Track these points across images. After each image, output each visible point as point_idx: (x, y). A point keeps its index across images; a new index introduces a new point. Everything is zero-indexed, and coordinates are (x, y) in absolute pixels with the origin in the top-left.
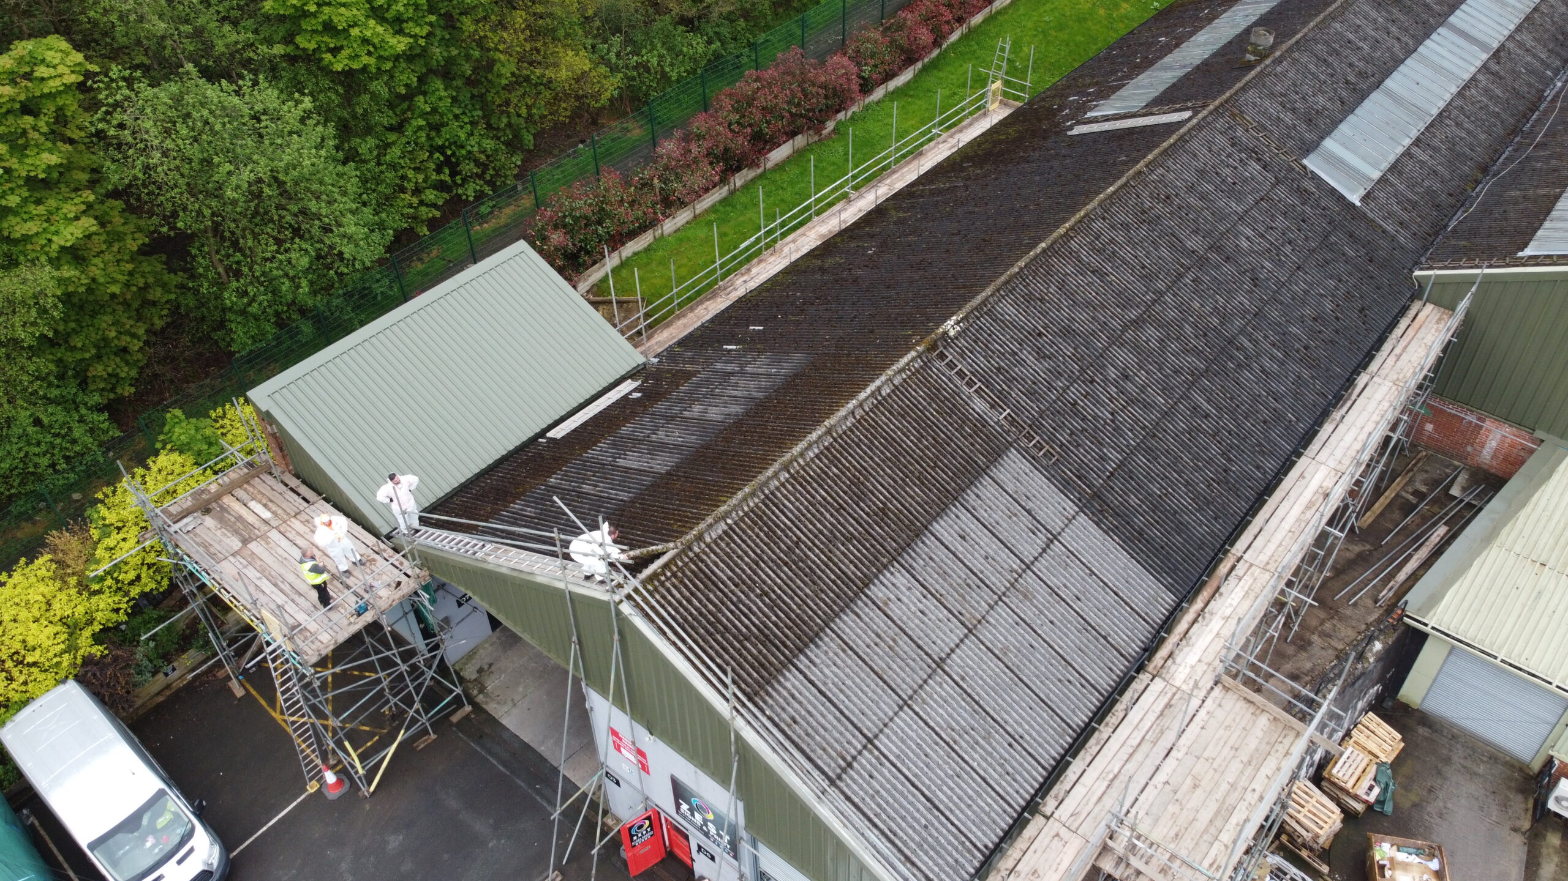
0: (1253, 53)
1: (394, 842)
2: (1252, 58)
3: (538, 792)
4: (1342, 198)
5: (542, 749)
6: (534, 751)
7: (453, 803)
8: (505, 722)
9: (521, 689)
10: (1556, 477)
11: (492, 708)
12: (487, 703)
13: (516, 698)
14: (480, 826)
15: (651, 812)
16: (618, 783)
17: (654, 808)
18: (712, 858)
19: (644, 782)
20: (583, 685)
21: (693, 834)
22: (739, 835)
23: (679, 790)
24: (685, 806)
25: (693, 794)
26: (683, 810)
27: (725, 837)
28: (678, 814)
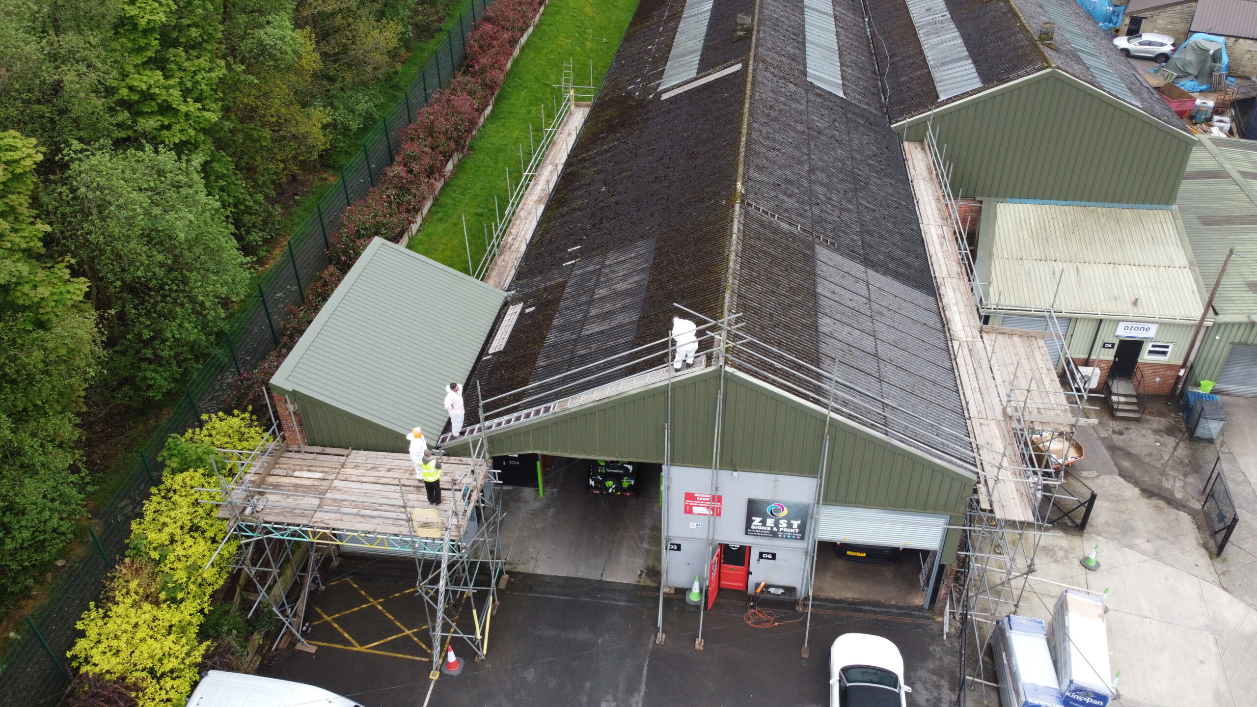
0: (742, 30)
1: (530, 675)
2: (742, 33)
3: (601, 598)
4: (836, 96)
5: (580, 575)
6: (576, 579)
7: (551, 633)
8: (539, 572)
9: (532, 550)
10: (999, 216)
11: (520, 569)
12: (515, 568)
13: (534, 556)
14: (583, 635)
15: (719, 550)
16: (679, 548)
17: (720, 545)
18: (774, 556)
19: (712, 527)
20: (664, 468)
21: (757, 545)
22: (810, 512)
23: (754, 508)
24: (757, 521)
25: (768, 503)
26: (753, 527)
27: (796, 523)
28: (746, 533)
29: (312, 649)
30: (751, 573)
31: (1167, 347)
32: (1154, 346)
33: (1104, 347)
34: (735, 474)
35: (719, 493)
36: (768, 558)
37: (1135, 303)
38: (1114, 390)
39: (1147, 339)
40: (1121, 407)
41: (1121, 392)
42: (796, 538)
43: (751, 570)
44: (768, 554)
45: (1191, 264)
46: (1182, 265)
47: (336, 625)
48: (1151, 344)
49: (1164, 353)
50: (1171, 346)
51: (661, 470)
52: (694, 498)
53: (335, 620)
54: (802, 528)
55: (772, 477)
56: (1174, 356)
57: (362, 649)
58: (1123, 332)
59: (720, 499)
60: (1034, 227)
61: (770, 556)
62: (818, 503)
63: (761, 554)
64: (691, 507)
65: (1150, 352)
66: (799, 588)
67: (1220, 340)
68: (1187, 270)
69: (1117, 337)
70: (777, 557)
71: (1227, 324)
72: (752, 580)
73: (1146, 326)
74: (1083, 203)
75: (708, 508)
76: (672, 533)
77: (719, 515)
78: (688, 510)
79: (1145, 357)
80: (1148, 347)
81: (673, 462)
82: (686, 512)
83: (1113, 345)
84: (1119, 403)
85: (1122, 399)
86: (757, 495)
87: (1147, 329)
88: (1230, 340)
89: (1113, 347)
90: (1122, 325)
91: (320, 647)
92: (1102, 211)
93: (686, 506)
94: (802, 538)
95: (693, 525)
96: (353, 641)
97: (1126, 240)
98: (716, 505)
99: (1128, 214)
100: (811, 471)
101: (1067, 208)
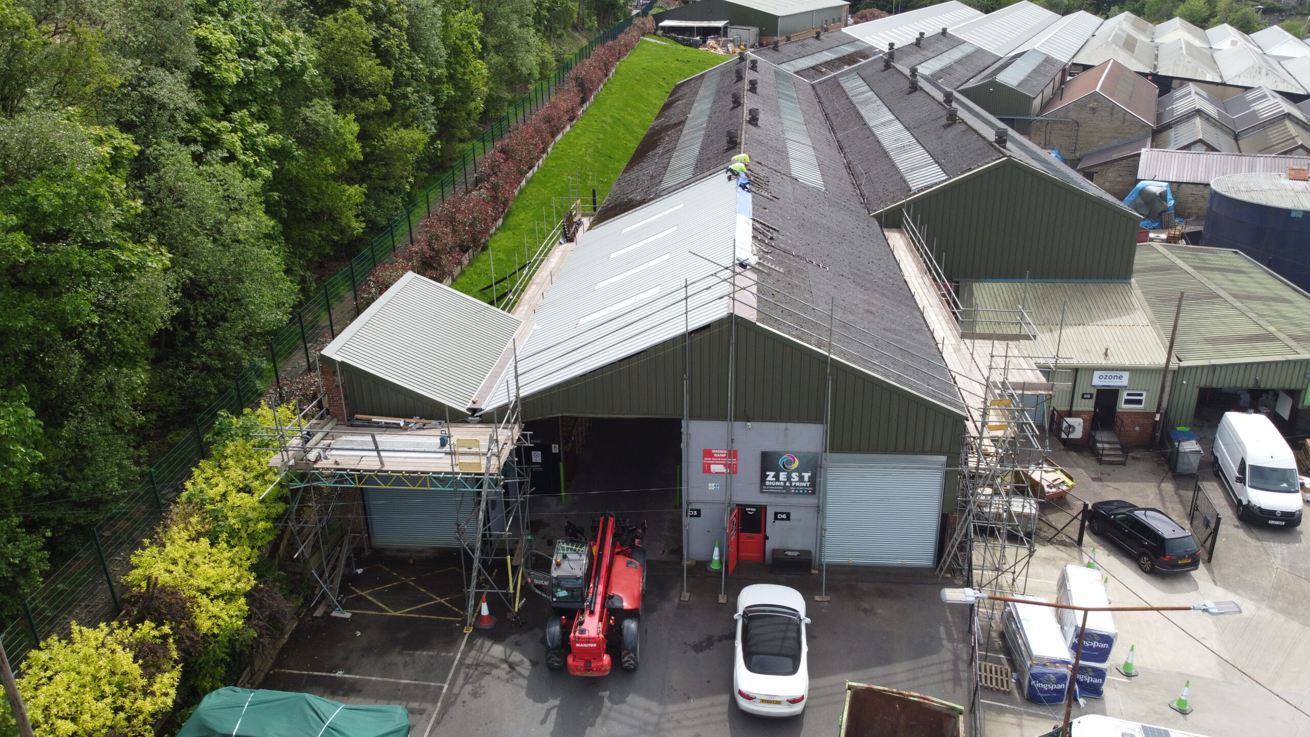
2: (731, 145)
10: (975, 292)
15: (736, 511)
16: (699, 515)
17: (737, 505)
18: (788, 515)
19: (729, 487)
20: (684, 423)
21: (773, 504)
22: (819, 462)
23: (768, 462)
24: (771, 474)
25: (779, 455)
26: (767, 483)
27: (806, 476)
28: (761, 491)
29: (348, 615)
30: (767, 538)
31: (1141, 395)
32: (1129, 395)
33: (1083, 397)
34: (749, 424)
35: (735, 448)
36: (782, 519)
37: (1106, 354)
38: (1098, 438)
39: (1122, 387)
40: (1105, 452)
41: (1105, 439)
42: (808, 493)
43: (768, 534)
44: (782, 513)
45: (1152, 323)
46: (1145, 324)
47: (370, 598)
48: (1125, 393)
49: (1139, 402)
50: (1144, 394)
51: (681, 427)
52: (712, 455)
53: (370, 594)
54: (812, 479)
55: (782, 425)
56: (1148, 403)
57: (398, 613)
58: (1098, 380)
59: (735, 453)
60: (1007, 299)
61: (784, 516)
62: (826, 452)
63: (776, 514)
64: (709, 465)
65: (1127, 402)
66: (813, 551)
67: (1187, 384)
68: (1149, 329)
69: (1094, 386)
70: (791, 517)
71: (1190, 368)
72: (770, 545)
73: (1119, 373)
74: (1051, 280)
75: (725, 465)
76: (693, 497)
77: (735, 473)
78: (707, 470)
79: (1123, 406)
80: (1124, 396)
81: (692, 417)
82: (705, 472)
83: (1092, 395)
84: (1103, 449)
85: (1106, 446)
86: (770, 447)
87: (1121, 377)
88: (1197, 384)
89: (1091, 398)
90: (1097, 374)
91: (354, 614)
92: (1068, 287)
93: (704, 464)
94: (813, 492)
95: (712, 486)
96: (386, 608)
97: (1092, 307)
98: (734, 461)
99: (1091, 287)
100: (816, 418)
101: (1036, 285)
